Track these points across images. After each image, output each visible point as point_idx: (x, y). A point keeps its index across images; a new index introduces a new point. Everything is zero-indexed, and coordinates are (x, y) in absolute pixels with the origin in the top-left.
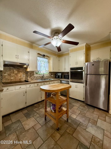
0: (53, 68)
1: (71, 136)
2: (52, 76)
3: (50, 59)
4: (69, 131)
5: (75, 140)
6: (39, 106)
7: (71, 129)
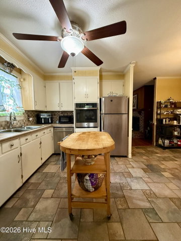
0: (35, 102)
1: (129, 210)
2: (31, 119)
3: (24, 80)
4: (122, 206)
5: (137, 211)
6: (26, 201)
7: (120, 201)
